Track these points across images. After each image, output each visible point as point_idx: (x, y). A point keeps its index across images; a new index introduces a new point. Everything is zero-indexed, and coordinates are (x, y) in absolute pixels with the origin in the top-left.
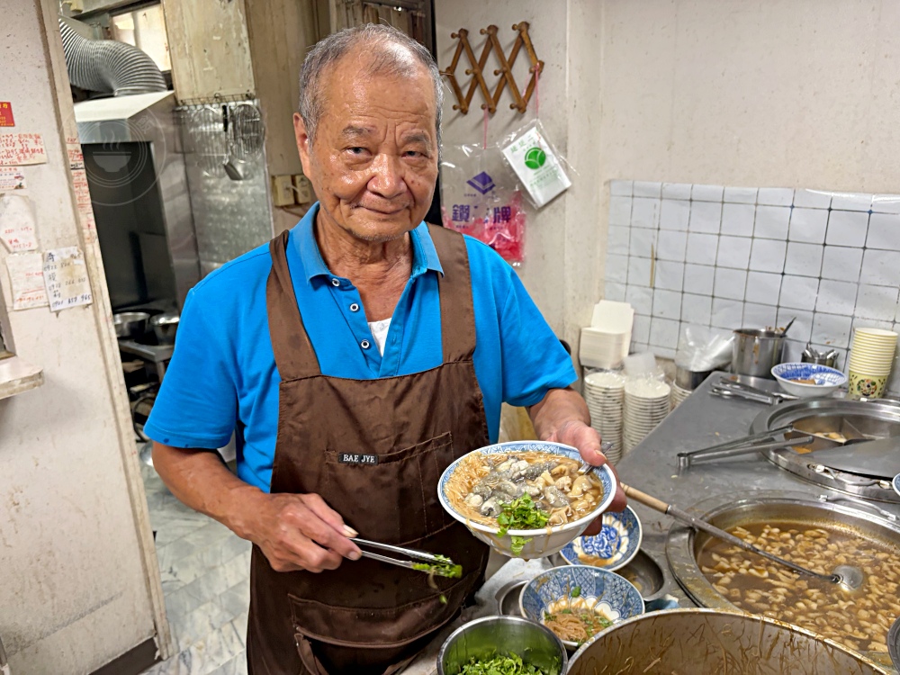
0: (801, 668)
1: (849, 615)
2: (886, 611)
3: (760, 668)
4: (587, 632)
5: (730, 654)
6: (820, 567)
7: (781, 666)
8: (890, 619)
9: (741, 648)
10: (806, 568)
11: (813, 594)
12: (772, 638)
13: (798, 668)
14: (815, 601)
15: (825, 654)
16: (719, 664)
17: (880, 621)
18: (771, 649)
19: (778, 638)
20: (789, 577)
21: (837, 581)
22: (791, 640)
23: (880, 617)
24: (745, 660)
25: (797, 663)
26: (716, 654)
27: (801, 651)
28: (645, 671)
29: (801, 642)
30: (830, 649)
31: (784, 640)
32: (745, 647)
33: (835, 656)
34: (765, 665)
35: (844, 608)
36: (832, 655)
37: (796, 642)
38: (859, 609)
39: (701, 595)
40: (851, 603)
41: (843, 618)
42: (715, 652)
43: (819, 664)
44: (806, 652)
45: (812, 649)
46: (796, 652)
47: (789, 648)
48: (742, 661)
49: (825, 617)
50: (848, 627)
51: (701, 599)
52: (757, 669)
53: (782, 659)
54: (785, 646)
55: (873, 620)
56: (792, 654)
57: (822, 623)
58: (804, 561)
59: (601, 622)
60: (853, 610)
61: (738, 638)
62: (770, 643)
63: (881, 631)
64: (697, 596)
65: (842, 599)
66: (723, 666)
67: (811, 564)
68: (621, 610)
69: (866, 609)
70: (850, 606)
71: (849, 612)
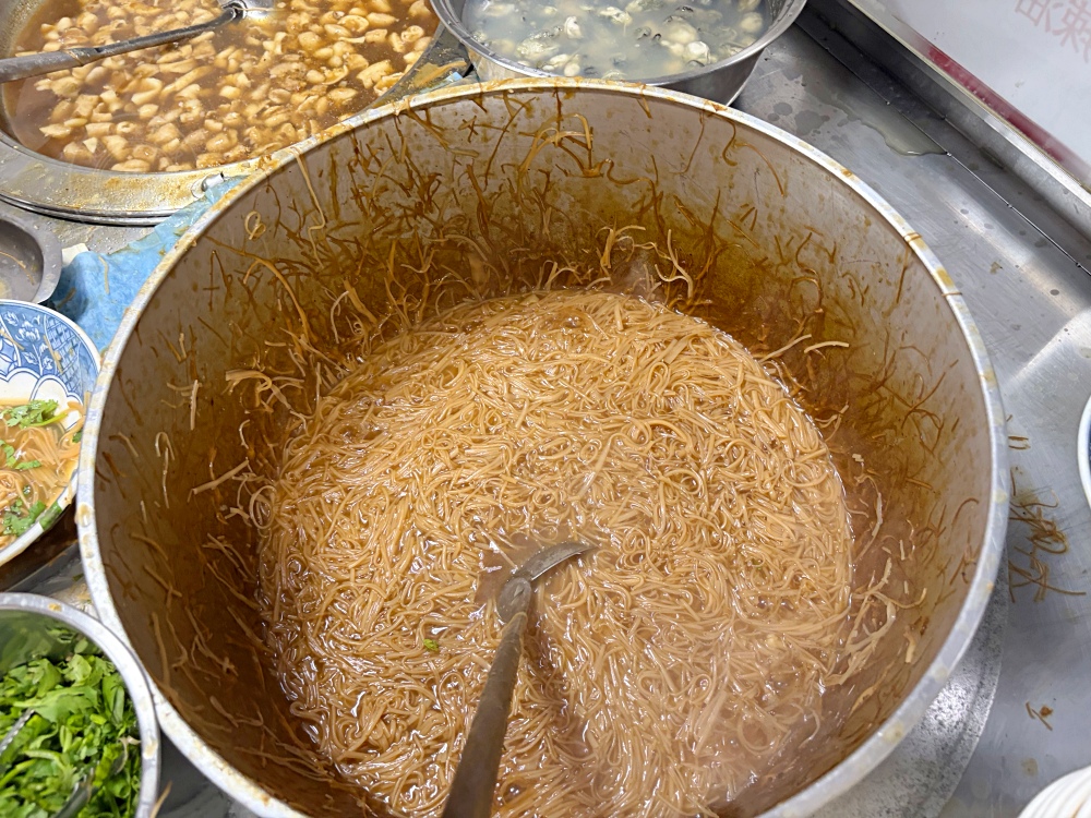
0: (391, 185)
1: (296, 57)
2: (330, 13)
3: (334, 240)
4: (13, 469)
5: (282, 261)
6: (198, 11)
7: (362, 207)
8: (343, 21)
9: (291, 235)
10: (182, 27)
11: (226, 59)
12: (325, 173)
13: (387, 190)
14: (240, 70)
15: (419, 129)
16: (276, 292)
17: (337, 35)
18: (334, 194)
19: (334, 163)
20: (180, 59)
21: (240, 14)
22: (356, 151)
23: (331, 29)
24: (306, 248)
25: (381, 182)
26: (262, 284)
27: (379, 157)
28: (192, 427)
29: (372, 142)
30: (422, 114)
31: (346, 162)
32: (294, 230)
33: (434, 121)
34: (339, 227)
35: (278, 51)
36: (428, 123)
37: (365, 150)
38: (296, 37)
39: (111, 201)
40: (281, 36)
41: (295, 66)
42: (259, 279)
43: (415, 153)
44: (388, 152)
45: (395, 138)
46: (373, 166)
47: (359, 168)
48: (304, 254)
49: (275, 84)
50: (313, 75)
51: (117, 210)
52: (331, 244)
53: (357, 196)
54: (352, 171)
55: (326, 39)
56: (368, 173)
57: (280, 96)
58: (167, 18)
59: (13, 422)
60: (293, 46)
61: (278, 223)
62: (328, 185)
63: (351, 49)
64: (105, 209)
65: (266, 38)
66: (284, 290)
67: (182, 16)
68: (26, 365)
69: (305, 29)
70: (284, 41)
71: (291, 52)
